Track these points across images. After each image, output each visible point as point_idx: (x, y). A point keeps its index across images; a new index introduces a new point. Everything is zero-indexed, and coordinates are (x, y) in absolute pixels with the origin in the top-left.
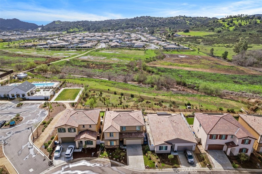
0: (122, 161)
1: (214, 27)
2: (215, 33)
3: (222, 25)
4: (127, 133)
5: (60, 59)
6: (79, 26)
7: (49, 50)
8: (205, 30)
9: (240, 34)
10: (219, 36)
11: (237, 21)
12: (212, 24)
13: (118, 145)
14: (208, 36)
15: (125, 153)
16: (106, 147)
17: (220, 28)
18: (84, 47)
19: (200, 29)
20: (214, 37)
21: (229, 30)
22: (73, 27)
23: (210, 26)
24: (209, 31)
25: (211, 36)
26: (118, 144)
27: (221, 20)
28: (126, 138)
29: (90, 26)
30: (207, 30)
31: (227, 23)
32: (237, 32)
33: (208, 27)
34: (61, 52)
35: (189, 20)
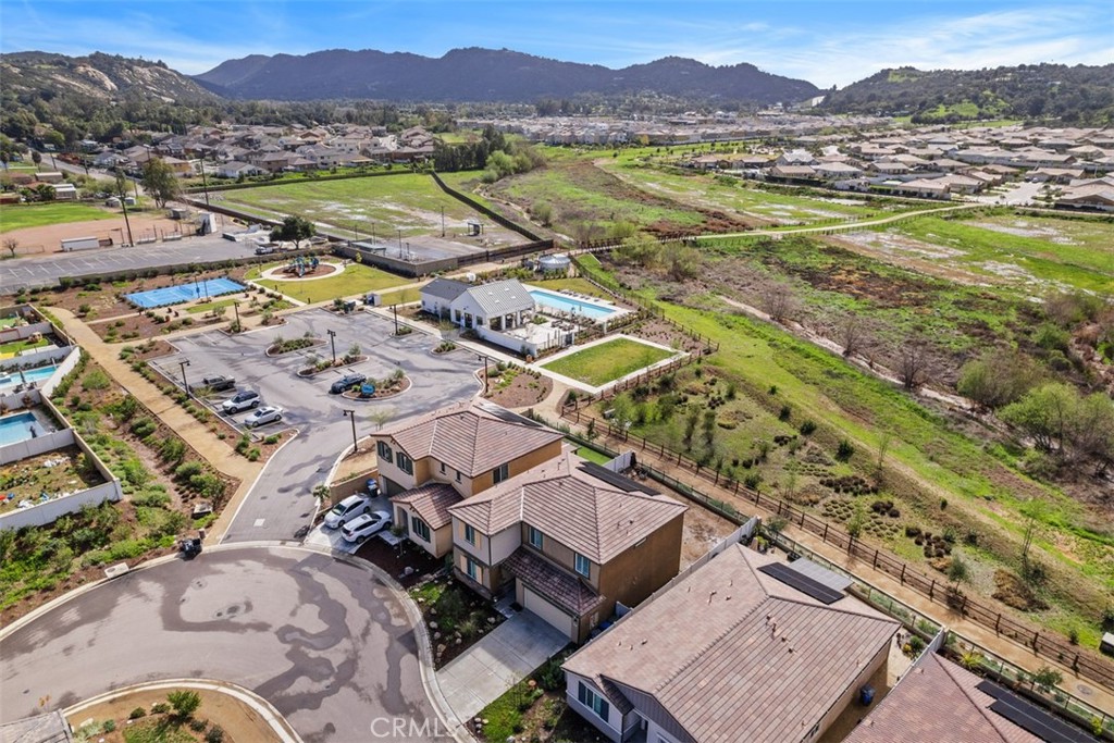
0: (442, 647)
4: (543, 561)
5: (751, 229)
7: (760, 187)
13: (486, 589)
15: (482, 631)
16: (456, 571)
18: (907, 194)
22: (954, 98)
26: (488, 585)
34: (791, 204)
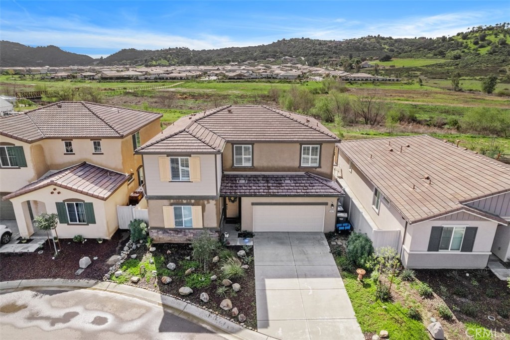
0: (226, 303)
1: (444, 49)
2: (449, 60)
3: (462, 46)
4: (259, 176)
6: (169, 56)
7: (99, 82)
8: (425, 56)
9: (504, 61)
10: (457, 65)
11: (496, 37)
12: (440, 45)
13: (211, 229)
14: (433, 65)
15: (246, 266)
16: (154, 235)
17: (459, 51)
18: (171, 79)
19: (414, 55)
20: (447, 68)
21: (479, 54)
22: (157, 58)
23: (436, 47)
24: (435, 57)
25: (440, 66)
26: (213, 223)
27: (459, 37)
28: (250, 196)
29: (191, 56)
30: (431, 55)
31: (472, 40)
32: (497, 57)
33: (431, 50)
35: (387, 43)
